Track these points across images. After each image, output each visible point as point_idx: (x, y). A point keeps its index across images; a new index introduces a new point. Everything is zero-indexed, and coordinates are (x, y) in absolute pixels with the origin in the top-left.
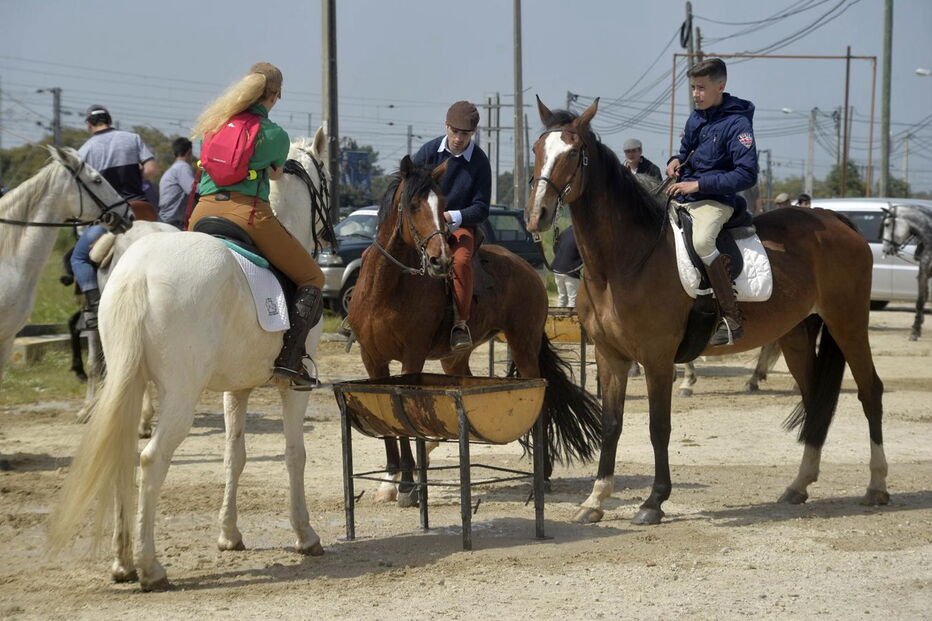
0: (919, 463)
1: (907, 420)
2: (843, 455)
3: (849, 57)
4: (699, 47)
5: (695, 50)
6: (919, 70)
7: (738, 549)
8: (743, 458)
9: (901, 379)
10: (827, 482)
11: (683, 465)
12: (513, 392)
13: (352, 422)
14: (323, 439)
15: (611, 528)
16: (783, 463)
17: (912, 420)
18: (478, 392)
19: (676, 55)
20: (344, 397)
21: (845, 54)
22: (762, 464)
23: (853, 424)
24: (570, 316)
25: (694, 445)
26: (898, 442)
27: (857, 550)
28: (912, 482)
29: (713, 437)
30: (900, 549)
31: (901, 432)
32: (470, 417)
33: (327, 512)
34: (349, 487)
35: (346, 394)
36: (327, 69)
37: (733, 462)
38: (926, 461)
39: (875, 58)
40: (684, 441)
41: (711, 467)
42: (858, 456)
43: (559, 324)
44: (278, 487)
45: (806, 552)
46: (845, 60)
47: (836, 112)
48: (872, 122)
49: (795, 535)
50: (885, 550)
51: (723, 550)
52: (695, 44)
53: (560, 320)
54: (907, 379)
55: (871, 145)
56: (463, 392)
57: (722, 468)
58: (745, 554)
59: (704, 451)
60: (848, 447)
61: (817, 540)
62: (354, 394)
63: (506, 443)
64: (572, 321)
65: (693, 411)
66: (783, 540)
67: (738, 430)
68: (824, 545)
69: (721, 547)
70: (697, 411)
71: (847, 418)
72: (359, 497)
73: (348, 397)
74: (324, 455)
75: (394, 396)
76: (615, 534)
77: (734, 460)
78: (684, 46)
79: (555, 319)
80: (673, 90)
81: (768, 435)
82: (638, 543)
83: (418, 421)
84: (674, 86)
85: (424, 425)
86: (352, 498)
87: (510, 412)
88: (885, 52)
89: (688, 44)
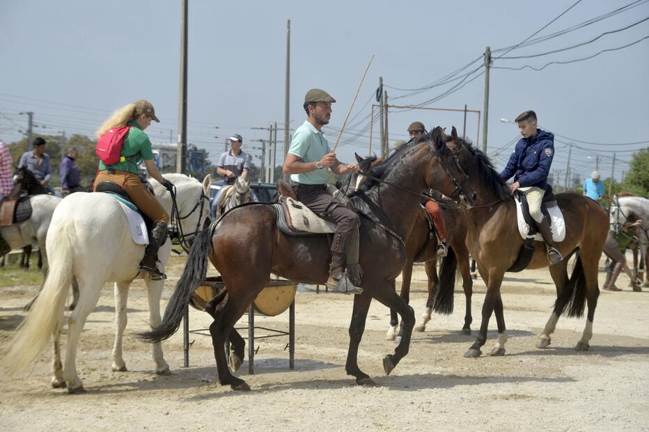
3: (466, 111)
4: (386, 101)
5: (384, 103)
6: (503, 120)
11: (371, 331)
12: (279, 288)
25: (378, 319)
33: (174, 352)
34: (187, 338)
36: (182, 106)
39: (479, 112)
40: (372, 317)
46: (464, 112)
52: (384, 100)
59: (383, 323)
63: (275, 316)
72: (192, 344)
75: (213, 288)
78: (378, 100)
86: (188, 344)
87: (277, 298)
88: (485, 108)
89: (380, 100)
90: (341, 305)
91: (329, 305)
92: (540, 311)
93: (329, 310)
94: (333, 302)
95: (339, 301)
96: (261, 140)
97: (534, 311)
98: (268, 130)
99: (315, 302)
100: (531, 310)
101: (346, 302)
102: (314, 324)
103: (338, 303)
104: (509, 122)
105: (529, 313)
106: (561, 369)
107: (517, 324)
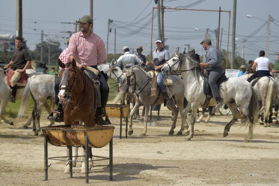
0: (238, 160)
1: (236, 147)
2: (213, 157)
3: (220, 11)
4: (162, 3)
5: (161, 5)
6: (248, 15)
7: (177, 183)
8: (178, 158)
9: (235, 134)
10: (207, 165)
11: (158, 160)
12: (103, 130)
13: (48, 141)
14: (28, 150)
15: (135, 177)
16: (192, 159)
17: (238, 147)
18: (92, 130)
19: (154, 8)
20: (46, 132)
21: (219, 10)
22: (185, 159)
23: (217, 148)
24: (117, 107)
25: (162, 153)
26: (232, 153)
27: (215, 184)
28: (235, 165)
29: (168, 151)
30: (229, 184)
31: (233, 150)
32: (89, 138)
33: (36, 172)
34: (46, 162)
35: (46, 131)
37: (175, 159)
38: (240, 160)
39: (230, 12)
40: (158, 152)
41: (167, 160)
42: (218, 157)
43: (112, 110)
44: (16, 164)
45: (199, 184)
46: (219, 12)
47: (216, 30)
48: (229, 35)
49: (195, 180)
50: (224, 184)
51: (172, 183)
52: (160, 2)
53: (113, 109)
54: (238, 134)
55: (228, 44)
56: (87, 130)
57: (171, 160)
58: (179, 185)
59: (165, 155)
60: (214, 155)
61: (202, 181)
62: (49, 131)
63: (101, 148)
64: (117, 109)
65: (160, 143)
66: (191, 181)
67: (177, 149)
68: (205, 183)
69: (171, 183)
70: (162, 143)
71: (215, 146)
72: (49, 166)
73: (47, 132)
74: (30, 155)
75: (63, 131)
76: (136, 179)
77: (175, 158)
79: (111, 109)
80: (153, 20)
81: (187, 151)
82: (144, 182)
83: (71, 140)
84: (153, 18)
85: (73, 141)
86: (47, 166)
87: (102, 137)
88: (234, 9)
89: (157, 2)
90: (137, 145)
91: (129, 145)
92: (268, 149)
93: (129, 148)
94: (131, 144)
95: (135, 143)
96: (69, 32)
97: (264, 149)
98: (74, 24)
99: (120, 144)
100: (262, 148)
101: (140, 143)
102: (121, 156)
103: (135, 145)
104: (253, 17)
105: (260, 150)
106: (275, 179)
107: (251, 156)
